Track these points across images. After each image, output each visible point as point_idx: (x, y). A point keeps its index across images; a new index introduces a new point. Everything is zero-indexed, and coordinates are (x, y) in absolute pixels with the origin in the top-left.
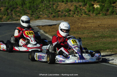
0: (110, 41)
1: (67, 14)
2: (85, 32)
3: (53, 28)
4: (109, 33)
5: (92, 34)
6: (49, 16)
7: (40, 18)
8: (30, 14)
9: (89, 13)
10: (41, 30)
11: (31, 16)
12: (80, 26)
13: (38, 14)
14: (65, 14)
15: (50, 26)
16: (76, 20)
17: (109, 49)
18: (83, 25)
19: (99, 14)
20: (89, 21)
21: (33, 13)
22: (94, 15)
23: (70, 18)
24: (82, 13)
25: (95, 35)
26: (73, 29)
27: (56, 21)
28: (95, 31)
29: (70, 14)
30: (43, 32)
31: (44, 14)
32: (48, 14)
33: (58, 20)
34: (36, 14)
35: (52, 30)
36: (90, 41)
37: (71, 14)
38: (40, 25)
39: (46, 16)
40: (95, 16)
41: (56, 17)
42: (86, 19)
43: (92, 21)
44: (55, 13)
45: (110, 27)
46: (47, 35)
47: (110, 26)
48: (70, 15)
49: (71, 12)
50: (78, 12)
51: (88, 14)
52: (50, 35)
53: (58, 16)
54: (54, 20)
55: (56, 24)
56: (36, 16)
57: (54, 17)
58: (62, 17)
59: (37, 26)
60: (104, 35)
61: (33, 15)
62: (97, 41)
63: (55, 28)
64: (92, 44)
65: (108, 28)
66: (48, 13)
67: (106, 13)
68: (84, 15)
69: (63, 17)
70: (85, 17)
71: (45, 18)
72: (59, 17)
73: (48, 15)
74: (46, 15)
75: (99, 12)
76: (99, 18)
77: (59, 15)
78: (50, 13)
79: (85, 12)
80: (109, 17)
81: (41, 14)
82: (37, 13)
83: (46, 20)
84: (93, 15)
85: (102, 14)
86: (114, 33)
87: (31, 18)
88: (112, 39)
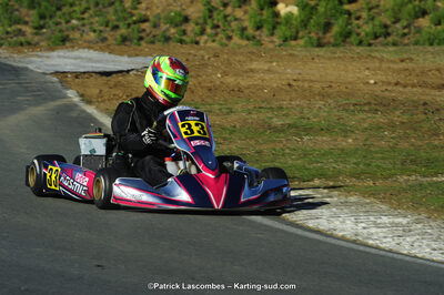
0: (326, 147)
1: (173, 31)
2: (238, 107)
3: (115, 86)
4: (325, 114)
5: (262, 116)
6: (105, 35)
7: (68, 44)
8: (31, 24)
9: (258, 33)
10: (70, 88)
11: (36, 34)
12: (218, 82)
13: (64, 26)
14: (168, 34)
15: (104, 78)
16: (206, 57)
17: (322, 176)
18: (230, 80)
19: (296, 39)
20: (254, 65)
21: (42, 23)
22: (276, 39)
23: (183, 51)
24: (233, 31)
25: (275, 120)
26: (193, 92)
27: (129, 56)
28: (275, 104)
29: (184, 32)
30: (76, 99)
31: (86, 29)
32: (102, 28)
33: (137, 55)
34: (53, 27)
35: (113, 91)
36: (253, 142)
37: (189, 33)
38: (67, 69)
39: (92, 34)
40: (280, 46)
41: (131, 41)
44: (129, 25)
45: (330, 91)
46: (91, 109)
47: (330, 86)
48: (184, 38)
49: (190, 27)
50: (216, 27)
51: (254, 37)
52: (101, 111)
53: (141, 39)
54: (121, 55)
55: (128, 71)
56: (53, 32)
57: (124, 39)
58: (153, 42)
59: (56, 73)
60: (305, 122)
61: (44, 30)
62: (281, 142)
63: (123, 85)
64: (259, 152)
65: (323, 95)
66: (101, 25)
67: (321, 35)
68: (236, 39)
69: (158, 45)
70: (240, 47)
71: (90, 42)
72: (143, 43)
73: (101, 31)
74: (95, 31)
75: (294, 30)
77: (143, 35)
78: (111, 25)
79: (244, 29)
80: (329, 55)
81: (74, 28)
82: (58, 24)
83: (91, 51)
84: (272, 42)
85: (306, 38)
86: (345, 114)
87: (36, 38)
88: (336, 140)
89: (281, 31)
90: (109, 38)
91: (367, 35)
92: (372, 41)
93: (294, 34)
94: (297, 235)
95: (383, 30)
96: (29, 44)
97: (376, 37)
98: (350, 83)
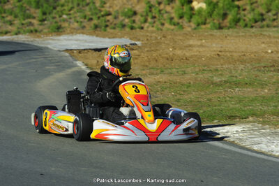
0: (252, 96)
1: (127, 20)
2: (189, 70)
4: (246, 74)
6: (84, 24)
8: (37, 18)
9: (180, 21)
10: (78, 60)
11: (41, 25)
12: (171, 54)
13: (58, 19)
14: (124, 23)
15: (97, 53)
16: (159, 38)
17: (253, 115)
18: (178, 52)
19: (205, 24)
21: (44, 17)
22: (193, 25)
24: (165, 20)
26: (157, 61)
28: (212, 68)
29: (134, 21)
31: (72, 20)
32: (81, 20)
33: (114, 38)
34: (51, 20)
36: (203, 93)
37: (137, 21)
38: (73, 47)
39: (76, 24)
40: (195, 29)
41: (100, 28)
42: (181, 38)
43: (199, 43)
44: (99, 18)
45: (245, 58)
47: (244, 55)
48: (134, 25)
49: (138, 18)
50: (154, 17)
51: (178, 24)
53: (107, 26)
54: (104, 37)
56: (51, 23)
57: (96, 27)
58: (114, 28)
59: (67, 50)
60: (235, 79)
61: (46, 22)
62: (221, 92)
64: (210, 100)
66: (81, 18)
67: (221, 21)
69: (118, 30)
71: (75, 29)
72: (108, 29)
73: (81, 22)
74: (78, 22)
75: (203, 19)
76: (211, 35)
77: (108, 23)
78: (87, 18)
79: (172, 19)
80: (235, 34)
81: (65, 21)
82: (54, 18)
83: (85, 35)
84: (190, 26)
85: (211, 24)
86: (259, 73)
87: (41, 28)
88: (257, 91)
89: (196, 19)
90: (87, 26)
91: (250, 20)
92: (253, 25)
93: (204, 21)
94: (248, 156)
95: (260, 17)
96: (36, 31)
97: (256, 22)
98: (255, 52)
